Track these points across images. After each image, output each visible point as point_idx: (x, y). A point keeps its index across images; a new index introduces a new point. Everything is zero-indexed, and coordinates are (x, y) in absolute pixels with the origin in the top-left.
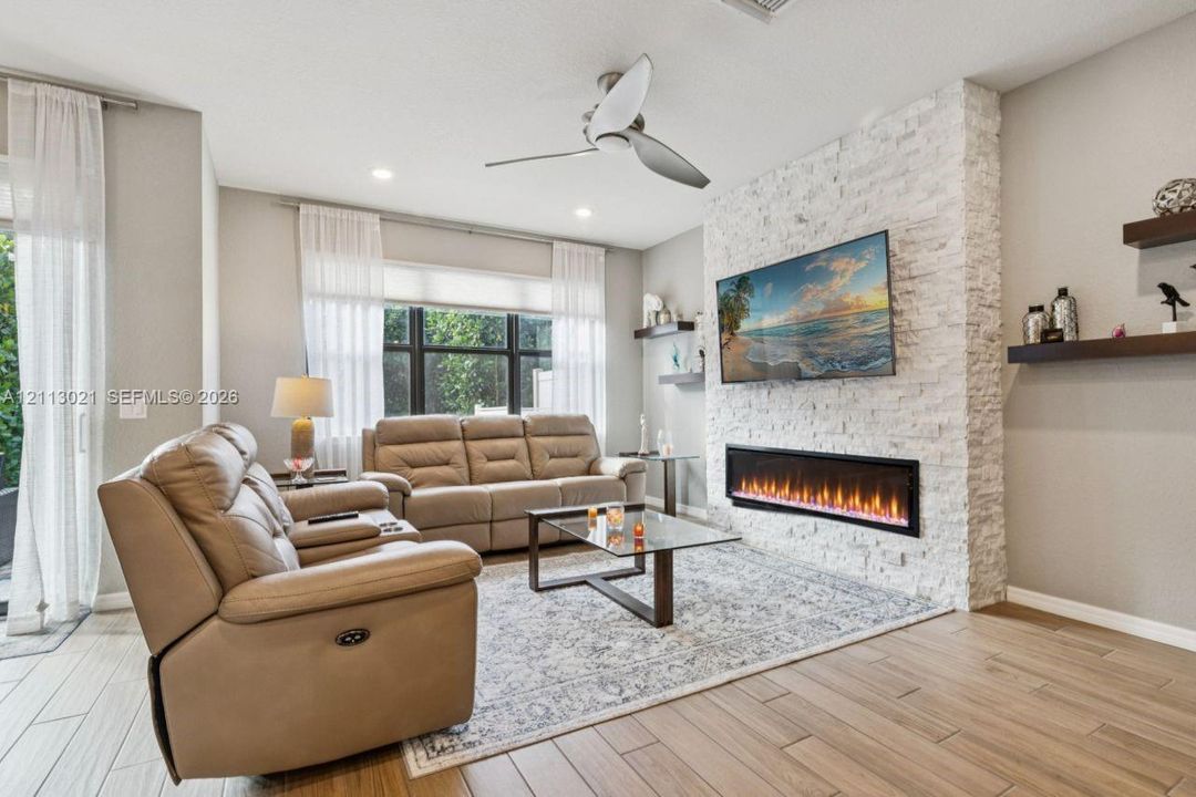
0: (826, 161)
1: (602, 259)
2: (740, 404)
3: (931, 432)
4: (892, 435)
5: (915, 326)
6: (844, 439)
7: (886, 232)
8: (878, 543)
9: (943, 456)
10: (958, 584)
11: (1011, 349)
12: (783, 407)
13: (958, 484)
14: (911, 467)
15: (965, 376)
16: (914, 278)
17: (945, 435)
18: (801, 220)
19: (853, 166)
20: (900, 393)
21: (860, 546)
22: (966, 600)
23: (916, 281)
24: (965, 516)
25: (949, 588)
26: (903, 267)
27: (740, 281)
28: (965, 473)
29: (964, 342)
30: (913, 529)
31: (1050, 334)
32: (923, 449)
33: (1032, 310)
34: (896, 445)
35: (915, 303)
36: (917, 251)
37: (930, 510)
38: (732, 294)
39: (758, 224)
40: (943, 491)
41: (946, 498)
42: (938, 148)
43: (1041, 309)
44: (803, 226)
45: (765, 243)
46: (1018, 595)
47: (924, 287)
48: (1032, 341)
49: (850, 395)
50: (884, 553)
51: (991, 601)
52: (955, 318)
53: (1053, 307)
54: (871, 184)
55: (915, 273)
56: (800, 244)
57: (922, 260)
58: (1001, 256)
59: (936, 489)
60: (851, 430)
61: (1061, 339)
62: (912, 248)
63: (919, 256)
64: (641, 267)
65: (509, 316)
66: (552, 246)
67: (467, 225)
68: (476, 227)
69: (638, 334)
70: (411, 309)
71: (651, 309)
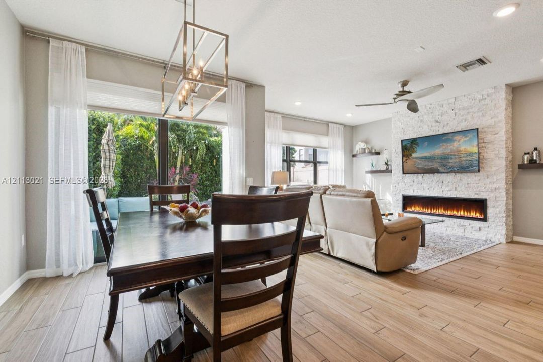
0: (449, 104)
1: (343, 129)
2: (409, 181)
3: (492, 189)
4: (476, 191)
5: (485, 157)
6: (456, 192)
7: (477, 129)
8: (469, 225)
9: (496, 197)
10: (501, 235)
11: (519, 165)
12: (429, 182)
13: (502, 205)
14: (484, 201)
15: (505, 173)
16: (485, 143)
17: (497, 191)
18: (437, 122)
19: (460, 106)
20: (479, 178)
21: (462, 226)
22: (505, 240)
23: (487, 144)
24: (504, 215)
25: (498, 236)
26: (481, 139)
27: (412, 141)
28: (505, 202)
29: (505, 163)
30: (485, 220)
31: (532, 161)
32: (488, 195)
33: (526, 154)
34: (477, 194)
35: (485, 150)
36: (487, 135)
37: (491, 213)
38: (409, 145)
39: (418, 122)
40: (496, 208)
41: (497, 209)
42: (495, 104)
43: (529, 153)
44: (438, 124)
45: (421, 128)
46: (516, 239)
47: (489, 146)
48: (526, 163)
49: (458, 178)
50: (472, 227)
51: (510, 240)
52: (501, 156)
53: (533, 153)
54: (468, 113)
55: (485, 141)
56: (437, 129)
57: (489, 137)
58: (512, 137)
59: (494, 207)
60: (459, 189)
61: (536, 163)
62: (484, 134)
63: (488, 136)
64: (353, 132)
65: (314, 149)
66: (328, 125)
67: (304, 118)
68: (307, 118)
69: (354, 156)
70: (286, 147)
71: (361, 147)
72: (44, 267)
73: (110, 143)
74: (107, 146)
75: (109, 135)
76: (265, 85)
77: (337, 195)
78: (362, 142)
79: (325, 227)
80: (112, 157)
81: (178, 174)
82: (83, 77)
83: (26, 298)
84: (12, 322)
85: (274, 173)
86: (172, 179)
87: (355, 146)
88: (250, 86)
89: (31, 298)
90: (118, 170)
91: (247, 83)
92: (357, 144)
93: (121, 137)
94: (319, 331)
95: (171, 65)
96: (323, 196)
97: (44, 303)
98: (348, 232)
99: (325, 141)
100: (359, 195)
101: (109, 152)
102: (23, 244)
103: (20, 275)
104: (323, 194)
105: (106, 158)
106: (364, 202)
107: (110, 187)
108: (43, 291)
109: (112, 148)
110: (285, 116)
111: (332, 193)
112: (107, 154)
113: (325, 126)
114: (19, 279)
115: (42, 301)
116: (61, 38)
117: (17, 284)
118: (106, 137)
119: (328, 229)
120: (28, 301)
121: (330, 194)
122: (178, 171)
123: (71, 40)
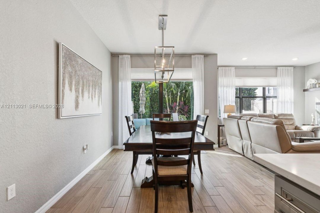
1: (292, 70)
64: (305, 71)
65: (263, 88)
66: (277, 68)
67: (254, 66)
68: (256, 66)
69: (304, 90)
70: (239, 88)
71: (311, 83)
72: (118, 145)
73: (143, 93)
74: (142, 94)
75: (143, 89)
76: (217, 53)
77: (257, 122)
78: (313, 79)
79: (250, 142)
80: (144, 99)
81: (177, 106)
82: (130, 68)
83: (112, 155)
84: (108, 161)
85: (225, 106)
86: (174, 109)
87: (307, 82)
88: (206, 55)
89: (114, 155)
90: (148, 104)
91: (205, 54)
92: (308, 80)
93: (150, 88)
94: (220, 195)
95: (165, 54)
96: (248, 122)
97: (117, 157)
98: (264, 147)
99: (274, 81)
100: (270, 122)
101: (143, 97)
102: (112, 135)
103: (111, 147)
104: (248, 121)
105: (142, 100)
106: (272, 127)
107: (143, 113)
108: (117, 154)
109: (144, 95)
110: (237, 67)
111: (254, 120)
112: (142, 98)
113: (274, 70)
114: (111, 148)
115: (116, 157)
116: (122, 54)
117: (110, 150)
118: (142, 90)
119: (252, 143)
120: (113, 156)
121: (253, 121)
122: (178, 104)
123: (126, 54)
